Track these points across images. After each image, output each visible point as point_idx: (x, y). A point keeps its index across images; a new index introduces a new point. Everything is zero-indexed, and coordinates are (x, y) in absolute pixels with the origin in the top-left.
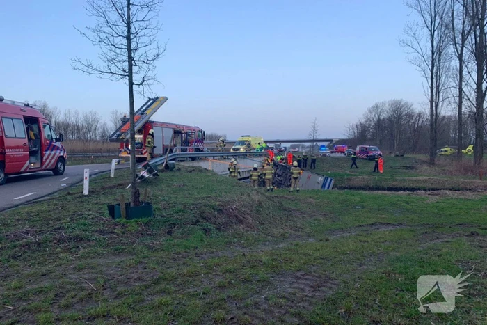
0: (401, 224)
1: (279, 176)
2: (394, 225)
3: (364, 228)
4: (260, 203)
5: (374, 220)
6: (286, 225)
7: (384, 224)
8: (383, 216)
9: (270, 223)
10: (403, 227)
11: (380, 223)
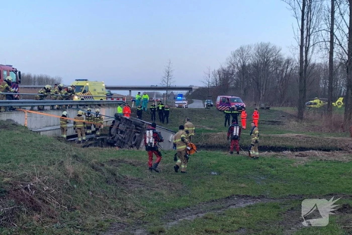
0: (263, 197)
1: (122, 132)
2: (254, 197)
3: (217, 205)
4: (76, 177)
5: (231, 191)
6: (110, 208)
7: (243, 197)
8: (243, 185)
9: (85, 206)
10: (265, 201)
11: (238, 196)
